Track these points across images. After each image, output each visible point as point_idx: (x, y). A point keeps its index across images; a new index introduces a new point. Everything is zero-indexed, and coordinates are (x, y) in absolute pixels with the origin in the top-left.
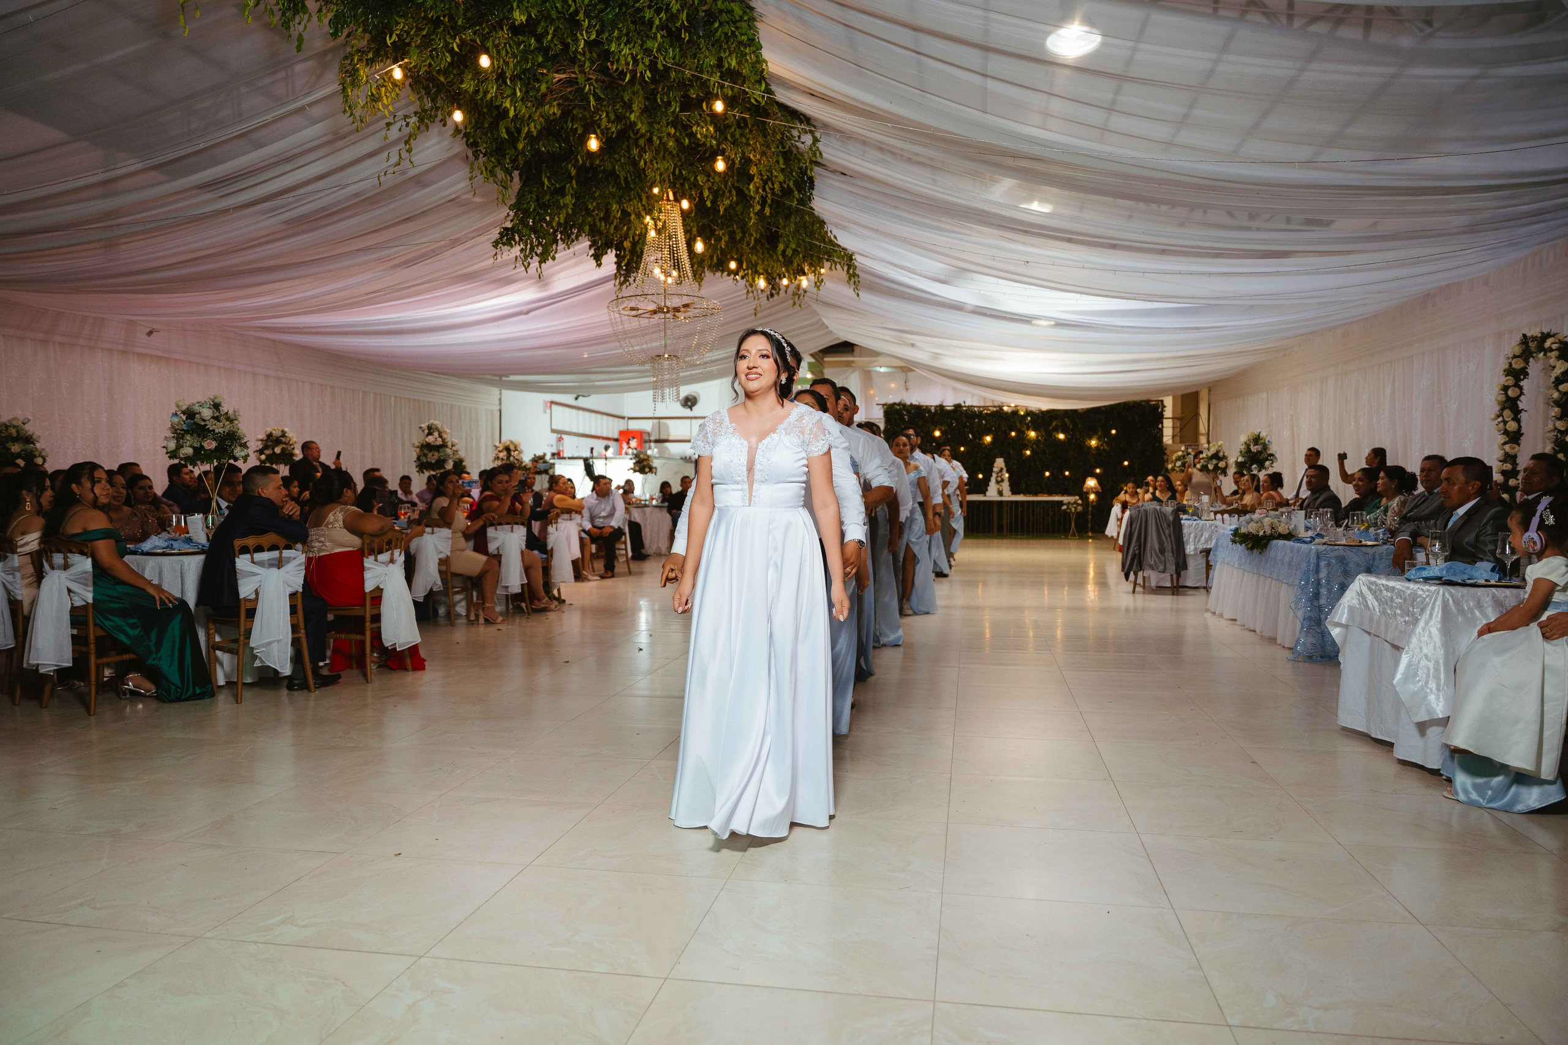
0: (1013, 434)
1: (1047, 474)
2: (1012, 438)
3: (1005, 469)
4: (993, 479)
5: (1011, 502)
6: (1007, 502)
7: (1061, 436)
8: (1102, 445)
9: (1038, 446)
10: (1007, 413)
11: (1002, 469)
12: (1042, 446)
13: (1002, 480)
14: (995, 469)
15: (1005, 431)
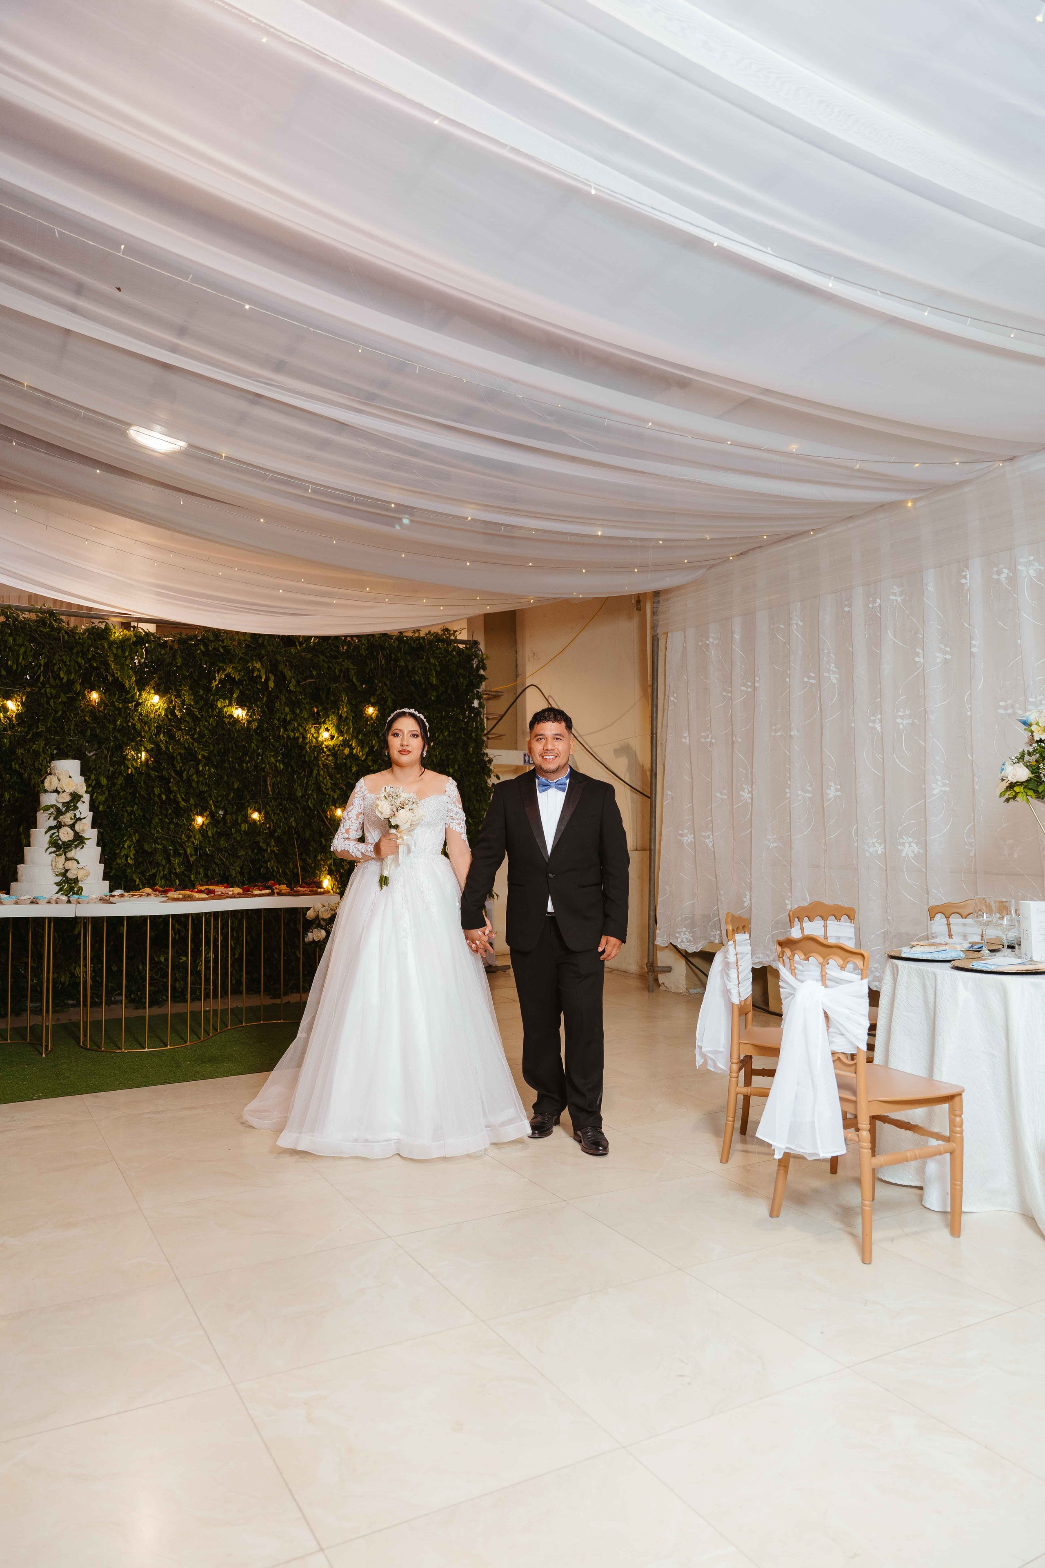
0: (95, 696)
1: (199, 820)
2: (93, 711)
3: (86, 798)
4: (40, 837)
5: (115, 922)
6: (97, 922)
7: (239, 713)
8: (346, 744)
9: (171, 736)
10: (72, 633)
11: (76, 797)
12: (184, 738)
13: (79, 840)
14: (48, 799)
15: (71, 683)
